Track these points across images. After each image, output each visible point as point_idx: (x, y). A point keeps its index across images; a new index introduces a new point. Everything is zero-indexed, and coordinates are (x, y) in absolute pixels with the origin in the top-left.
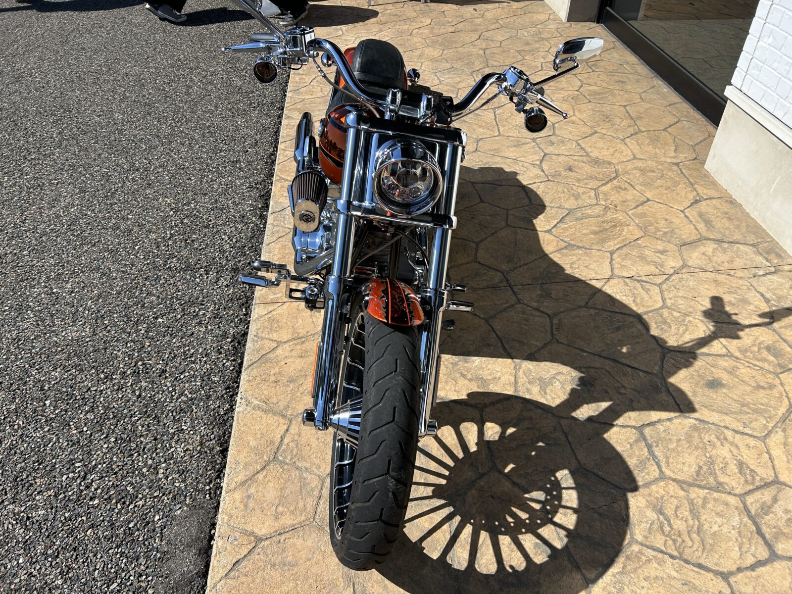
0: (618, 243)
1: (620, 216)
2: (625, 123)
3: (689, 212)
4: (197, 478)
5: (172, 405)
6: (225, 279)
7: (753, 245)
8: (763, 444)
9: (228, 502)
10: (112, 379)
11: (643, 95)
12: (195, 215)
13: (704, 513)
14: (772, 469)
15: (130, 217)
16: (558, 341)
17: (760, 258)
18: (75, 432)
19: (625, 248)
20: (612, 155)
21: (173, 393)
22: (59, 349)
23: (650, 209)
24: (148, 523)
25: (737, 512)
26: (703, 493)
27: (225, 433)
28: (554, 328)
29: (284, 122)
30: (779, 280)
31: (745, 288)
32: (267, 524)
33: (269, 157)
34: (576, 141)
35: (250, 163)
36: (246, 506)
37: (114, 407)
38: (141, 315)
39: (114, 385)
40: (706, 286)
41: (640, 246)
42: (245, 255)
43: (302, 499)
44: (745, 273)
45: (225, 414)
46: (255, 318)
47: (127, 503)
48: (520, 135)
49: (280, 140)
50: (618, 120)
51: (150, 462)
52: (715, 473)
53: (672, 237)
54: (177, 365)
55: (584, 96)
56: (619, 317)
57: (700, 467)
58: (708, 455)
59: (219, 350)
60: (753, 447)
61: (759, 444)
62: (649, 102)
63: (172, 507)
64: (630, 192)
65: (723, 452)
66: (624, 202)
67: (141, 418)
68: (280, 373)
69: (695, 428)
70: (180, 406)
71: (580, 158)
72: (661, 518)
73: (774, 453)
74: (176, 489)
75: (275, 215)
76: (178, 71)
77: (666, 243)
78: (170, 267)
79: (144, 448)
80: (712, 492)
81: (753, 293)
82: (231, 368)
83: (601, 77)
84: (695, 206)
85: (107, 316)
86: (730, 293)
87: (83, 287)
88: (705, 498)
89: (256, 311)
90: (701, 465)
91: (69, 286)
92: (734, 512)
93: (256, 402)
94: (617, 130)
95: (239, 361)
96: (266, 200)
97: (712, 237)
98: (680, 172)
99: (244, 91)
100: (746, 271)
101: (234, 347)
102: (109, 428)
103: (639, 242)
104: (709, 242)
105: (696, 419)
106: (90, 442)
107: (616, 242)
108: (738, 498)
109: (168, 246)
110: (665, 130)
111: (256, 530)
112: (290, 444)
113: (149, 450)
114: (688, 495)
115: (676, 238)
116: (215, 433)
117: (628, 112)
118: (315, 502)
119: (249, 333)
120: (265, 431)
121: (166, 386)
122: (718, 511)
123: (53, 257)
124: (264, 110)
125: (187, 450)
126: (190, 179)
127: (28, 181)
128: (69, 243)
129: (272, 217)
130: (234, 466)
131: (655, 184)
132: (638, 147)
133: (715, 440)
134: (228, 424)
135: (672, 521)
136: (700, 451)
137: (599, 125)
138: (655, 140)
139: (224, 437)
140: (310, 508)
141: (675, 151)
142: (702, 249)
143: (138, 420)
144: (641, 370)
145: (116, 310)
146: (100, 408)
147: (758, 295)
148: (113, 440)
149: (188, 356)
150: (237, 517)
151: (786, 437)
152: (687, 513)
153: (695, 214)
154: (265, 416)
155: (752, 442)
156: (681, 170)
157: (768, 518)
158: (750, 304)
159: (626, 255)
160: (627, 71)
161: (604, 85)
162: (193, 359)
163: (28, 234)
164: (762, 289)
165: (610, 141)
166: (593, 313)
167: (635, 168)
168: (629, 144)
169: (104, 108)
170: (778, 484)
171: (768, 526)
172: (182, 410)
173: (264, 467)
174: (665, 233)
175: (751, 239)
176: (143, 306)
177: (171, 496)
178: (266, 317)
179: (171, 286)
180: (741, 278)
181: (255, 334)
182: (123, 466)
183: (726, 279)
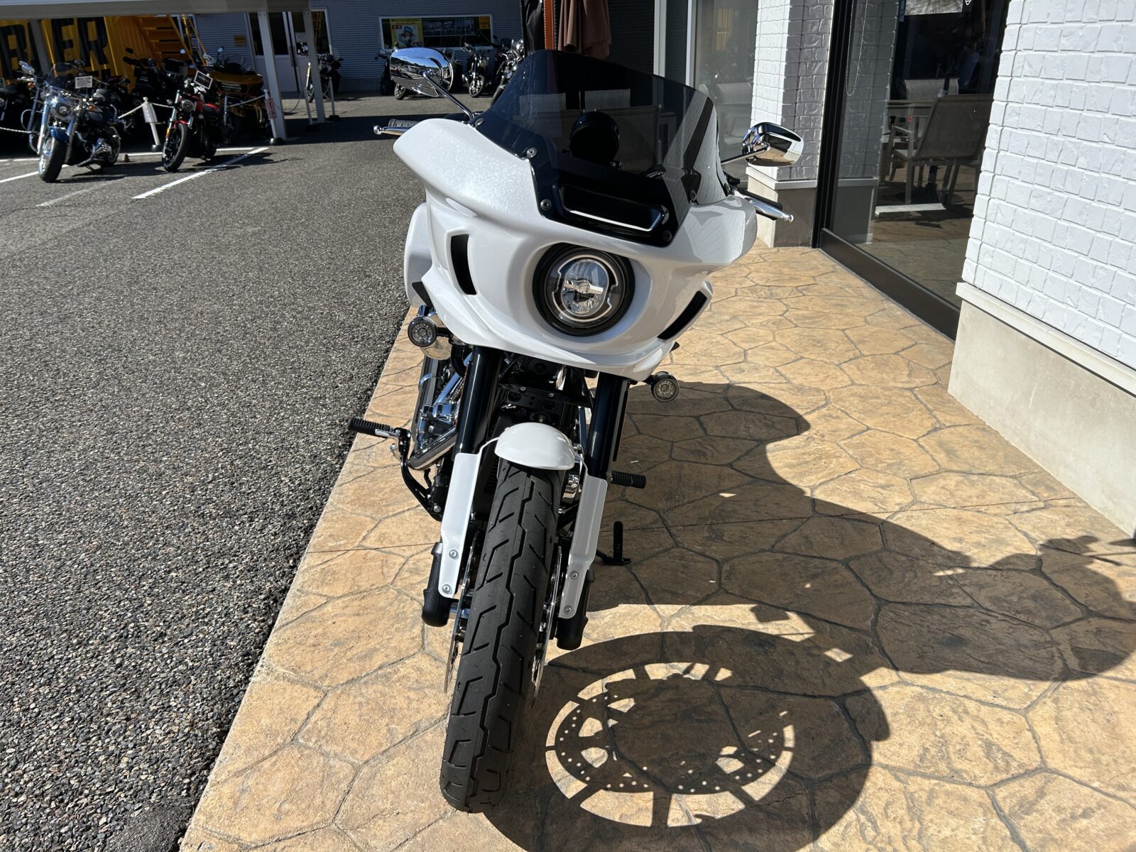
0: (823, 477)
1: (827, 447)
2: (842, 347)
3: (925, 441)
4: (174, 769)
5: (162, 675)
6: (274, 527)
7: (1013, 477)
8: (1024, 719)
9: (211, 798)
10: (87, 644)
11: (868, 318)
12: (251, 455)
13: (930, 812)
14: (1036, 752)
15: (164, 459)
16: (727, 593)
17: (1024, 491)
18: (17, 710)
19: (832, 482)
20: (823, 381)
21: (168, 662)
22: (26, 610)
23: (871, 439)
24: (88, 828)
25: (980, 811)
26: (927, 784)
27: (230, 711)
28: (724, 575)
29: (392, 355)
30: (1050, 516)
31: (1001, 526)
32: (261, 826)
33: (365, 392)
34: (775, 368)
35: (337, 399)
36: (236, 804)
37: (80, 679)
38: (148, 569)
39: (87, 652)
40: (945, 525)
41: (853, 480)
42: (308, 499)
43: (321, 793)
44: (1003, 509)
45: (235, 687)
46: (303, 569)
47: (66, 801)
48: (699, 363)
49: (383, 373)
50: (833, 345)
51: (112, 748)
52: (949, 758)
53: (899, 469)
54: (183, 626)
55: (790, 321)
56: (817, 562)
57: (926, 750)
58: (938, 733)
59: (245, 608)
60: (1008, 723)
61: (1017, 718)
62: (876, 325)
63: (128, 807)
64: (844, 420)
65: (962, 729)
66: (835, 431)
67: (115, 692)
68: (324, 634)
69: (921, 698)
70: (174, 676)
71: (778, 386)
72: (863, 818)
73: (1040, 730)
74: (140, 783)
75: (358, 453)
76: (268, 307)
77: (891, 476)
78: (203, 514)
79: (109, 730)
80: (942, 783)
81: (1012, 532)
82: (257, 631)
83: (814, 301)
84: (934, 434)
85: (102, 570)
86: (979, 532)
87: (80, 538)
88: (932, 791)
89: (307, 561)
90: (927, 746)
91: (61, 536)
92: (976, 810)
93: (282, 670)
94: (831, 355)
95: (270, 622)
96: (351, 438)
97: (955, 468)
98: (914, 398)
99: (347, 325)
100: (1002, 507)
101: (267, 605)
102: (67, 705)
103: (853, 475)
104: (951, 474)
105: (922, 687)
106: (36, 723)
107: (820, 475)
108: (982, 792)
109: (206, 490)
110: (897, 353)
111: (243, 835)
112: (319, 723)
113: (114, 733)
114: (905, 788)
115: (904, 471)
116: (216, 710)
117: (847, 336)
118: (340, 798)
119: (292, 587)
120: (286, 706)
121: (161, 652)
122: (952, 809)
123: (50, 505)
124: (369, 344)
125: (169, 733)
126: (255, 417)
127: (43, 424)
128: (76, 489)
129: (354, 454)
130: (231, 751)
131: (880, 411)
132: (859, 373)
133: (951, 714)
134: (237, 700)
135: (879, 823)
136: (927, 728)
137: (807, 351)
138: (881, 364)
139: (227, 715)
140: (330, 806)
141: (909, 375)
142: (942, 482)
143: (110, 695)
144: (845, 627)
145: (116, 563)
146: (60, 681)
147: (1018, 534)
148: (68, 719)
149: (201, 616)
150: (220, 818)
151: (1058, 709)
152: (902, 812)
153: (933, 443)
154: (290, 687)
155: (1006, 716)
156: (915, 396)
157: (1029, 818)
158: (1008, 545)
159: (833, 490)
160: (848, 295)
161: (818, 309)
162: (206, 620)
163: (25, 480)
164: (1026, 528)
165: (822, 366)
166: (781, 558)
167: (852, 395)
168: (846, 370)
169: (164, 347)
170: (1046, 771)
171: (1030, 830)
172: (174, 682)
173: (275, 752)
174: (890, 465)
175: (1012, 471)
176: (154, 559)
177: (131, 793)
178: (319, 568)
179: (198, 536)
180: (996, 515)
181: (299, 587)
182: (73, 753)
183: (973, 516)
